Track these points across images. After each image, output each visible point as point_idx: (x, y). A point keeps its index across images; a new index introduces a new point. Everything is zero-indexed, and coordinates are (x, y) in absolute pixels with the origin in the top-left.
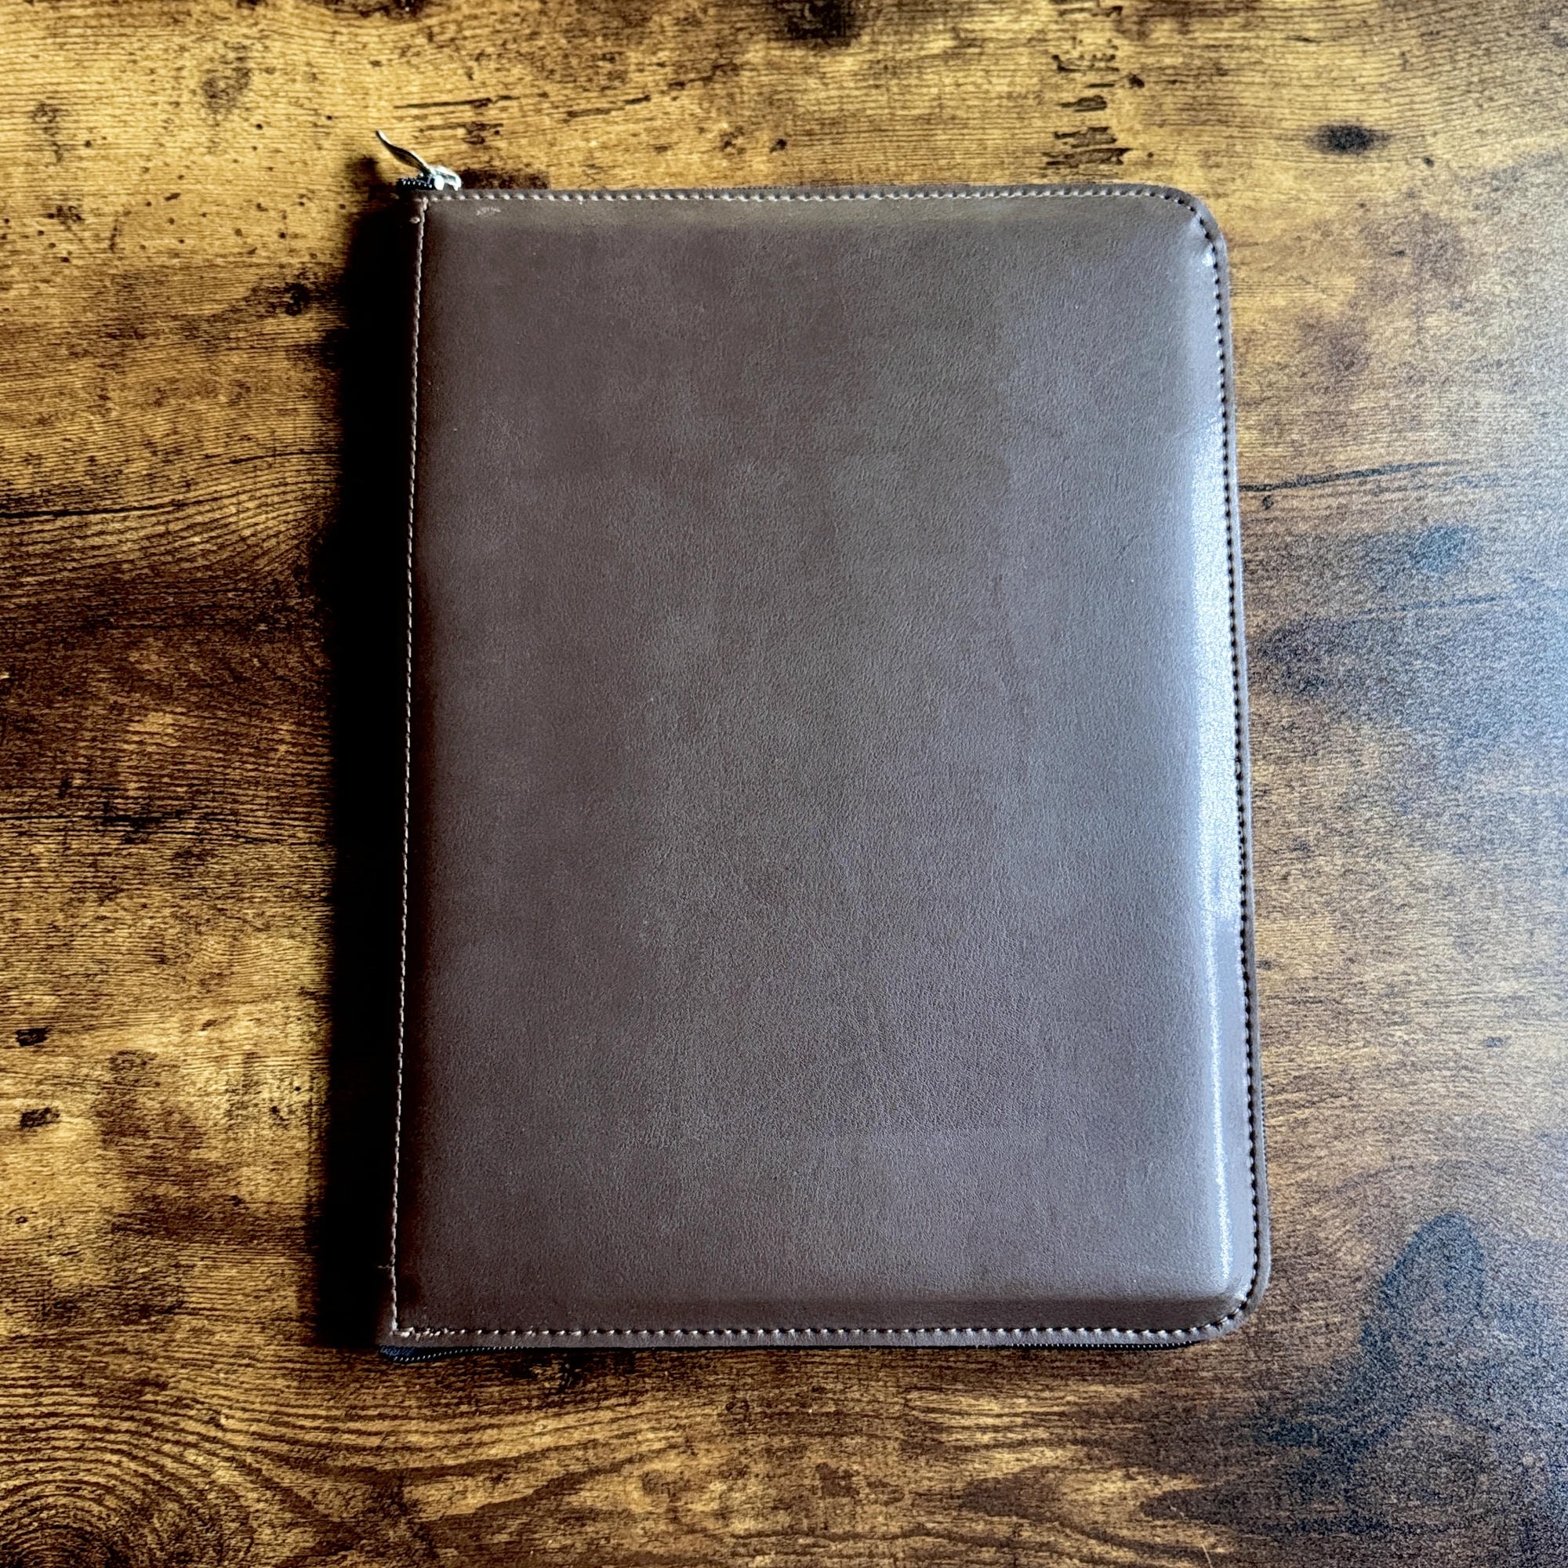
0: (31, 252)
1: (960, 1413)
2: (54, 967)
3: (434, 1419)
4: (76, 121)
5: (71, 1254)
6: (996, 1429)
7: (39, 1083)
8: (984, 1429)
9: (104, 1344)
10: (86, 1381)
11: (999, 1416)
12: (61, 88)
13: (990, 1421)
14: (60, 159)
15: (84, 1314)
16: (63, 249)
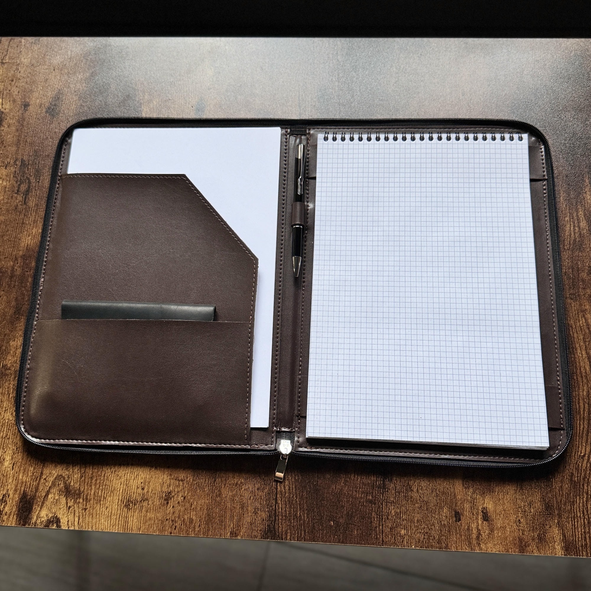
0: (180, 511)
1: (570, 235)
2: (434, 508)
3: (579, 387)
4: (134, 493)
5: (530, 504)
6: (574, 226)
7: (473, 514)
8: (574, 230)
9: (560, 494)
10: (572, 500)
11: (570, 225)
12: (120, 498)
13: (572, 228)
14: (147, 499)
15: (550, 501)
16: (180, 499)
